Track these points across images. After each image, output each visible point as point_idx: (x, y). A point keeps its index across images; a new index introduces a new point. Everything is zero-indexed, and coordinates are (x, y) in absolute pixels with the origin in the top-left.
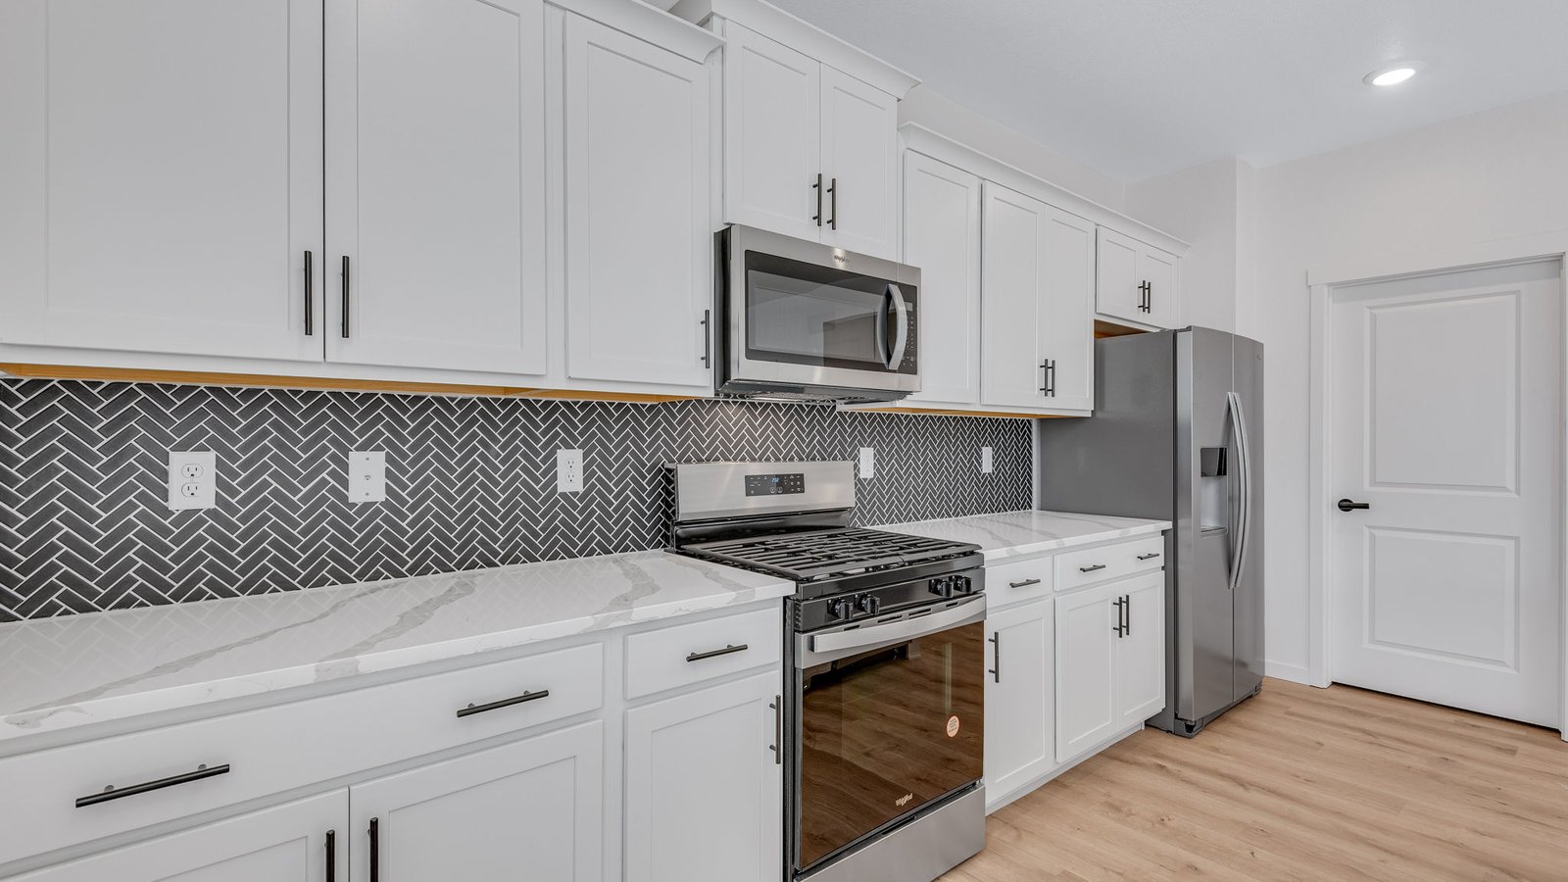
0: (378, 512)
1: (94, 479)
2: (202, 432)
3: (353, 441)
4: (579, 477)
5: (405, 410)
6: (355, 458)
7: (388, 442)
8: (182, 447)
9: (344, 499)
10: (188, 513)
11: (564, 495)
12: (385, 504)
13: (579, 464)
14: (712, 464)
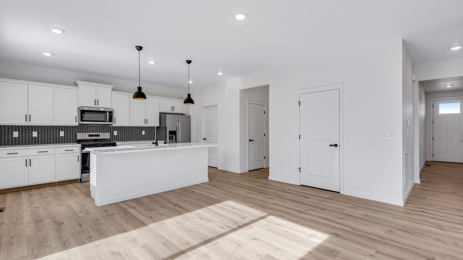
0: (36, 138)
1: (6, 134)
2: (17, 130)
3: (33, 130)
4: (64, 134)
5: (39, 127)
6: (33, 132)
7: (37, 131)
8: (15, 131)
9: (32, 136)
10: (15, 137)
11: (61, 136)
12: (37, 137)
13: (64, 133)
14: (85, 133)
